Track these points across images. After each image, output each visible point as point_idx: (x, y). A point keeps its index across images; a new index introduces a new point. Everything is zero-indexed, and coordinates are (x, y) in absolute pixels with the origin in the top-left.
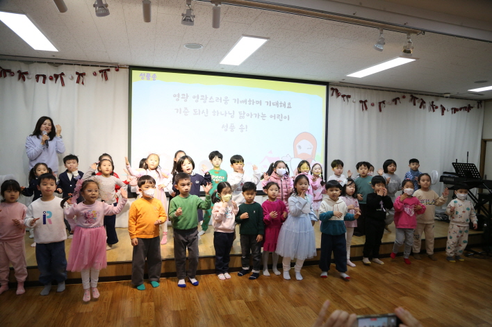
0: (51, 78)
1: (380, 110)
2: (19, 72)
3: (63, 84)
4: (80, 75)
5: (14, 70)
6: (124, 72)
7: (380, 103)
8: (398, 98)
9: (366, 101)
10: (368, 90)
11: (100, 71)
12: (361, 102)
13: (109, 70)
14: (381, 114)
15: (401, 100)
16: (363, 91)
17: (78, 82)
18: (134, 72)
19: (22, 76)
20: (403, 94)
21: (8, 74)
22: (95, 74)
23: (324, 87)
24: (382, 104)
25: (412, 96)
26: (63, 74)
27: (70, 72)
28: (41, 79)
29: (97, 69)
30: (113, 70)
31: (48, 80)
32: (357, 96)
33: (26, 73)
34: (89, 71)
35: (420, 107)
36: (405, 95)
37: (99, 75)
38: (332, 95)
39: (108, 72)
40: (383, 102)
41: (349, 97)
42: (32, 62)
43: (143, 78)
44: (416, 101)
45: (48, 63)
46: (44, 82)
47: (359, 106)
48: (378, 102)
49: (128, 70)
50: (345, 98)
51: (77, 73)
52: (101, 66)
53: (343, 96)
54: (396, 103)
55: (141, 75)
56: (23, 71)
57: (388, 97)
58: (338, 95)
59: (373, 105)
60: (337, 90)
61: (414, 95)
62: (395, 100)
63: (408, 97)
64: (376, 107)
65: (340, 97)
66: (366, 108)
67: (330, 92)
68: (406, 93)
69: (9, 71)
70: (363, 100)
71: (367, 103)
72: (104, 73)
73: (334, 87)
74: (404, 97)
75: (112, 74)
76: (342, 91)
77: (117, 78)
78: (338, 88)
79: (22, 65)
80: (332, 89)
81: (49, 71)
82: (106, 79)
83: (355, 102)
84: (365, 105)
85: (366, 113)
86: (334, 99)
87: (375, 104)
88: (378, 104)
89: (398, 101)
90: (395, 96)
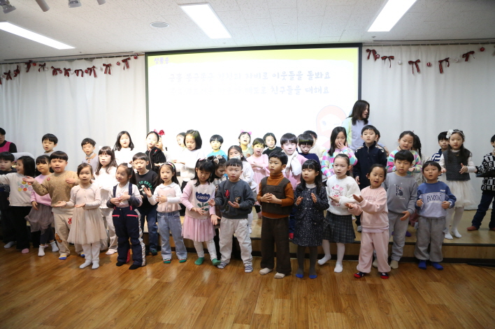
0: (86, 72)
1: (441, 71)
2: (65, 69)
3: (95, 76)
4: (108, 66)
5: (62, 69)
6: (142, 58)
7: (441, 62)
8: (472, 53)
9: (418, 61)
11: (124, 61)
12: (411, 62)
13: (129, 59)
14: (442, 76)
15: (478, 54)
16: (413, 48)
17: (105, 73)
18: (150, 58)
19: (67, 72)
20: (481, 46)
21: (58, 72)
22: (118, 64)
23: (356, 50)
24: (444, 64)
26: (94, 67)
27: (98, 64)
28: (80, 72)
29: (120, 60)
30: (132, 58)
31: (85, 74)
32: (403, 56)
33: (69, 70)
34: (113, 61)
36: (485, 46)
37: (123, 64)
38: (368, 58)
39: (129, 61)
40: (447, 60)
41: (392, 58)
42: (73, 60)
43: (157, 63)
45: (86, 59)
46: (82, 76)
47: (406, 66)
48: (438, 60)
49: (144, 56)
50: (387, 59)
51: (104, 65)
52: (124, 56)
53: (384, 58)
54: (467, 60)
55: (156, 60)
56: (67, 68)
57: (455, 53)
58: (376, 58)
59: (429, 65)
60: (374, 52)
62: (466, 56)
63: (490, 48)
64: (436, 67)
65: (380, 60)
66: (418, 70)
67: (365, 54)
68: (487, 43)
69: (59, 69)
70: (414, 60)
71: (419, 64)
72: (126, 61)
73: (371, 48)
74: (482, 50)
75: (132, 62)
76: (382, 52)
77: (138, 65)
78: (376, 49)
79: (67, 63)
80: (368, 51)
81: (84, 65)
82: (128, 67)
83: (401, 64)
84: (417, 66)
85: (419, 76)
86: (369, 64)
87: (433, 63)
88: (438, 64)
89: (471, 56)
90: (466, 49)
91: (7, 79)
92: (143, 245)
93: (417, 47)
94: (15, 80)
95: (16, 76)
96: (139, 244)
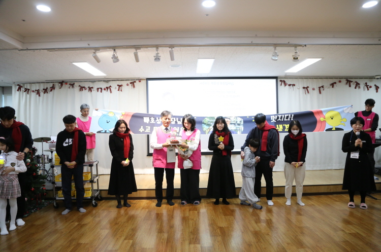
0: (105, 89)
1: (320, 93)
2: (89, 87)
3: (111, 92)
4: (120, 86)
5: (87, 87)
6: (144, 82)
7: (320, 88)
8: (335, 83)
9: (308, 87)
10: (309, 79)
11: (131, 83)
12: (304, 88)
13: (135, 82)
14: (321, 95)
15: (338, 84)
17: (118, 90)
18: (150, 82)
19: (90, 89)
20: (339, 80)
21: (83, 89)
22: (128, 85)
23: (274, 80)
24: (321, 89)
25: (347, 80)
26: (110, 86)
27: (114, 85)
28: (100, 90)
29: (129, 82)
30: (137, 81)
31: (103, 90)
32: (300, 84)
33: (92, 88)
34: (124, 83)
35: (355, 88)
36: (341, 80)
37: (130, 85)
38: (281, 85)
39: (135, 83)
40: (323, 87)
41: (294, 85)
42: (95, 81)
44: (351, 84)
45: (103, 81)
46: (101, 92)
47: (302, 91)
48: (318, 86)
49: (146, 80)
51: (118, 85)
52: (132, 80)
53: (290, 85)
54: (333, 87)
56: (91, 87)
57: (327, 83)
58: (285, 85)
59: (314, 89)
60: (284, 82)
61: (349, 79)
62: (333, 85)
63: (344, 81)
64: (317, 90)
65: (287, 86)
66: (308, 92)
67: (279, 83)
68: (342, 78)
69: (84, 87)
70: (306, 87)
71: (308, 89)
72: (133, 83)
73: (282, 80)
74: (340, 82)
75: (137, 84)
76: (288, 82)
77: (140, 86)
78: (285, 80)
79: (90, 83)
80: (281, 81)
81: (104, 85)
82: (134, 87)
83: (299, 89)
84: (307, 90)
85: (308, 95)
86: (282, 88)
87: (315, 88)
88: (318, 89)
89: (335, 85)
90: (332, 81)
91: (44, 93)
93: (306, 79)
94: (50, 94)
95: (51, 90)
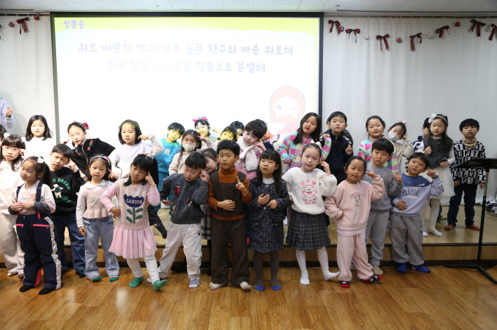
1: (413, 48)
7: (412, 37)
8: (447, 28)
9: (387, 36)
10: (392, 19)
11: (19, 22)
12: (379, 37)
13: (27, 19)
14: (413, 53)
15: (453, 29)
16: (382, 21)
18: (57, 20)
20: (456, 20)
22: (12, 25)
23: (316, 21)
24: (416, 40)
25: (472, 21)
29: (14, 19)
30: (32, 18)
32: (371, 30)
35: (491, 39)
36: (461, 21)
37: (18, 26)
38: (331, 31)
39: (27, 22)
40: (419, 35)
41: (357, 31)
43: (67, 27)
44: (483, 29)
47: (374, 43)
48: (409, 35)
49: (49, 17)
50: (352, 33)
52: (19, 15)
53: (349, 31)
54: (440, 36)
55: (65, 22)
57: (427, 28)
58: (340, 31)
59: (399, 41)
60: (338, 24)
61: (477, 20)
62: (440, 32)
63: (466, 23)
64: (406, 44)
65: (344, 34)
66: (387, 47)
67: (327, 27)
68: (463, 17)
70: (383, 35)
71: (388, 40)
73: (334, 19)
74: (457, 25)
75: (31, 23)
76: (346, 24)
77: (38, 28)
78: (341, 20)
80: (330, 22)
82: (26, 30)
83: (368, 39)
84: (386, 42)
85: (388, 53)
86: (332, 38)
87: (403, 39)
88: (409, 40)
89: (445, 31)
90: (440, 24)
92: (58, 263)
93: (386, 19)
96: (53, 262)
